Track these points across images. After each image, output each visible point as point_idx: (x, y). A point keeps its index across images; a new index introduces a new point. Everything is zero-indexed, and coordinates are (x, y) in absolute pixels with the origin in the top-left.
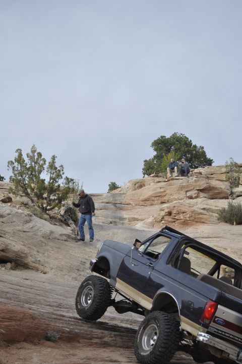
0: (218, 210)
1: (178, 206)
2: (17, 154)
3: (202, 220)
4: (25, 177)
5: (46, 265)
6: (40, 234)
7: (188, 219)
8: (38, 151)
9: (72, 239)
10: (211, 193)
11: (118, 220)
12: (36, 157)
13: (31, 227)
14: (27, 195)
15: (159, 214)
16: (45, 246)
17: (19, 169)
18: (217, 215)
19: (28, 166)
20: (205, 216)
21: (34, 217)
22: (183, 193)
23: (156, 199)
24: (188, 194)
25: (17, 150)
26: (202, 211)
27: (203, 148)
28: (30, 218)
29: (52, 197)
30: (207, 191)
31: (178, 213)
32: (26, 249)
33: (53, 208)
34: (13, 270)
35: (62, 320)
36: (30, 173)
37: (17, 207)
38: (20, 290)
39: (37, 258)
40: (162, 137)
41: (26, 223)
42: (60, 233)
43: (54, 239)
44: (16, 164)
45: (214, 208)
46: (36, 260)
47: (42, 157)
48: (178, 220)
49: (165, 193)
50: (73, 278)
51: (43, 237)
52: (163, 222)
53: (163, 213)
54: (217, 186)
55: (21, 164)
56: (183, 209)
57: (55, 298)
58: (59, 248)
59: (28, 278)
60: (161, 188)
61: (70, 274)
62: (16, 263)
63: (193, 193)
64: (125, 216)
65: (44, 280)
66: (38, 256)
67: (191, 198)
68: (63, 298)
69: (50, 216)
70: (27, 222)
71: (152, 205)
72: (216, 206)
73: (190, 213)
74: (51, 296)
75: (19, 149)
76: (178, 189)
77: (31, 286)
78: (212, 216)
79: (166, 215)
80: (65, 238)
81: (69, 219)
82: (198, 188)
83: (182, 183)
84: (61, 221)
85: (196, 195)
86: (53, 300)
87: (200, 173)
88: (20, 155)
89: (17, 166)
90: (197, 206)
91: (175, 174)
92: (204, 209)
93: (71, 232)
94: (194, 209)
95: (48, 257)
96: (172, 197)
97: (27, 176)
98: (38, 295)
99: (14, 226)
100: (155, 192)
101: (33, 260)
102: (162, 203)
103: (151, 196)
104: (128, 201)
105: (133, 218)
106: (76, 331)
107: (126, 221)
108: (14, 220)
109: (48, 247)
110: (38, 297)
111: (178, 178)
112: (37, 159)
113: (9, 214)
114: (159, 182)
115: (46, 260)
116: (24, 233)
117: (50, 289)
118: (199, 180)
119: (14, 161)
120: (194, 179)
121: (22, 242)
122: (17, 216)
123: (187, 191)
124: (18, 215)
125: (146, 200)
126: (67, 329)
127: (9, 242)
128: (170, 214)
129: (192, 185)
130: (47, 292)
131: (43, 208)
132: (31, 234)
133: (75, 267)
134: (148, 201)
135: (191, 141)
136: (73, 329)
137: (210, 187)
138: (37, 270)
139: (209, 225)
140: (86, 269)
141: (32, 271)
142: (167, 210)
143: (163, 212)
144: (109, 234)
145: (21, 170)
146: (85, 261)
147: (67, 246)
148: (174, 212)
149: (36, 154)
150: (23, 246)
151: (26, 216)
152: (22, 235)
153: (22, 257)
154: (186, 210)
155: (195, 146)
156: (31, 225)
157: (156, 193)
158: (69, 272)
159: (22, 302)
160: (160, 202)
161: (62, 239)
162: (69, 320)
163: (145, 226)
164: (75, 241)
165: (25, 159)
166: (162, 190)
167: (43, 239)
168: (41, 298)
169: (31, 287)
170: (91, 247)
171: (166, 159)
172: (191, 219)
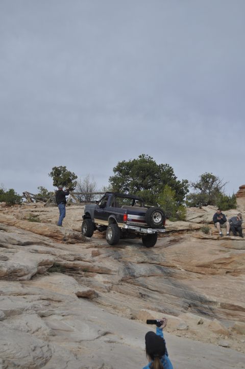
96: (240, 267)
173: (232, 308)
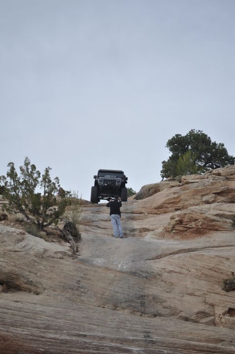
0: (232, 215)
1: (189, 214)
2: (9, 168)
3: (216, 228)
4: (19, 192)
5: (40, 286)
6: (32, 253)
7: (200, 227)
8: (31, 164)
9: (69, 256)
10: (230, 196)
11: (128, 232)
12: (30, 170)
13: (23, 246)
14: (22, 211)
15: (169, 223)
16: (38, 265)
17: (12, 184)
18: (231, 221)
19: (21, 181)
20: (218, 223)
21: (28, 235)
22: (198, 197)
23: (169, 206)
24: (205, 198)
25: (9, 164)
26: (215, 218)
27: (223, 145)
28: (23, 236)
29: (48, 212)
30: (225, 194)
31: (190, 221)
33: (50, 224)
34: (5, 292)
35: (39, 341)
36: (23, 187)
37: (12, 224)
38: (7, 313)
39: (29, 278)
40: (177, 135)
41: (18, 243)
42: (55, 251)
43: (48, 257)
44: (8, 179)
45: (228, 213)
46: (28, 281)
47: (37, 170)
48: (189, 228)
49: (180, 199)
50: (66, 298)
51: (36, 256)
52: (174, 231)
53: (173, 222)
55: (13, 178)
56: (195, 216)
57: (44, 320)
58: (53, 267)
59: (18, 300)
60: (174, 193)
61: (63, 294)
62: (7, 285)
63: (209, 197)
64: (136, 227)
65: (35, 301)
67: (207, 202)
68: (52, 319)
69: (47, 232)
70: (19, 241)
71: (165, 212)
72: (230, 211)
73: (202, 220)
74: (41, 317)
75: (11, 163)
76: (192, 193)
77: (20, 308)
78: (226, 222)
79: (177, 224)
80: (60, 255)
81: (68, 235)
82: (215, 192)
83: (198, 187)
84: (60, 237)
85: (213, 199)
86: (42, 322)
87: (219, 174)
88: (13, 169)
89: (9, 181)
90: (209, 213)
92: (217, 215)
93: (69, 248)
94: (206, 215)
95: (41, 277)
97: (21, 191)
98: (26, 317)
99: (5, 246)
100: (167, 198)
101: (25, 281)
102: (177, 210)
103: (164, 203)
104: (140, 210)
105: (144, 229)
106: (52, 350)
107: (137, 233)
108: (5, 239)
109: (42, 267)
110: (25, 320)
111: (193, 181)
112: (31, 172)
114: (173, 187)
115: (39, 280)
116: (15, 253)
117: (40, 311)
118: (216, 182)
119: (6, 176)
120: (211, 181)
121: (13, 262)
122: (8, 235)
123: (202, 196)
124: (9, 233)
125: (159, 208)
126: (41, 349)
128: (180, 222)
129: (208, 189)
130: (36, 313)
131: (39, 224)
132: (23, 253)
133: (68, 286)
134: (161, 209)
135: (209, 138)
136: (48, 349)
137: (228, 189)
138: (30, 291)
139: (223, 233)
140: (80, 288)
141: (24, 293)
142: (177, 219)
143: (173, 220)
144: (111, 248)
145: (14, 184)
146: (80, 279)
147: (62, 264)
148: (186, 219)
149: (29, 167)
150: (14, 267)
151: (18, 234)
152: (13, 255)
153: (13, 279)
154: (198, 217)
155: (215, 144)
156: (23, 244)
157: (169, 199)
158: (62, 292)
159: (8, 325)
160: (173, 208)
161: (57, 257)
162: (46, 341)
163: (155, 236)
164: (71, 258)
165: (17, 173)
166: (176, 196)
167: (35, 259)
168: (29, 320)
169: (20, 310)
170: (87, 264)
171: (181, 161)
172: (204, 226)
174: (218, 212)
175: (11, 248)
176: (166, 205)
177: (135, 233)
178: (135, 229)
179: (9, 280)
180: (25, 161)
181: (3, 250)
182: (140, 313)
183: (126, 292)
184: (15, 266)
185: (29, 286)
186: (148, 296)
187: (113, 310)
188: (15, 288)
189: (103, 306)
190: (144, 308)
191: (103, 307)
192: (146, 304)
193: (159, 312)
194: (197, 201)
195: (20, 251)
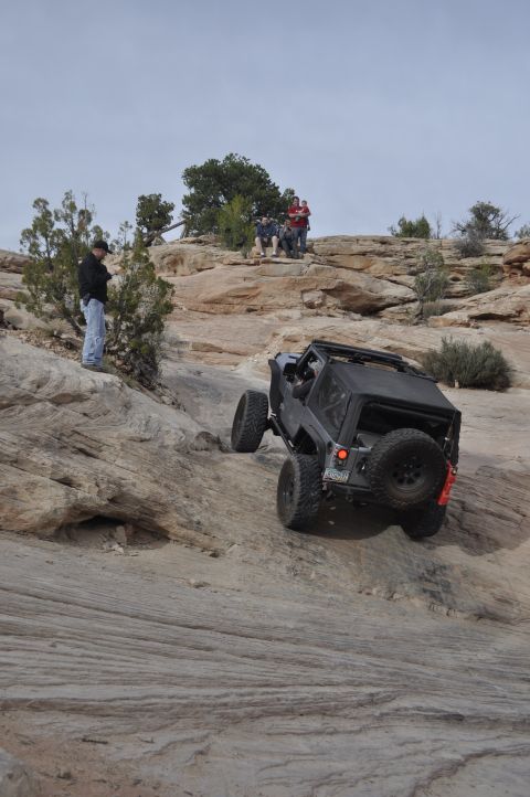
0: (417, 352)
2: (38, 213)
5: (215, 533)
6: (170, 441)
8: (80, 206)
10: (345, 297)
13: (144, 422)
16: (192, 476)
21: (129, 390)
22: (296, 293)
23: (239, 300)
25: (36, 202)
27: (292, 192)
32: (163, 492)
34: (134, 545)
37: (48, 345)
39: (191, 515)
40: (212, 161)
41: (128, 412)
42: (194, 432)
45: (408, 347)
46: (191, 522)
49: (257, 291)
50: (288, 569)
51: (178, 451)
54: (351, 283)
60: (245, 279)
61: (278, 559)
62: (134, 526)
63: (314, 297)
64: (182, 337)
66: (191, 511)
67: (310, 306)
70: (127, 406)
71: (226, 313)
72: (410, 344)
75: (39, 200)
76: (285, 285)
82: (325, 287)
85: (320, 301)
88: (46, 213)
91: (272, 251)
96: (271, 301)
99: (113, 423)
100: (233, 287)
101: (182, 520)
102: (250, 311)
103: (227, 295)
105: (205, 345)
107: (187, 349)
108: (108, 405)
109: (199, 480)
111: (278, 260)
113: (93, 391)
114: (235, 264)
115: (214, 520)
116: (144, 445)
118: (323, 269)
120: (315, 266)
121: (149, 471)
122: (108, 392)
123: (303, 292)
125: (214, 302)
127: (118, 473)
129: (314, 280)
132: (155, 446)
134: (218, 305)
135: (268, 175)
137: (343, 285)
143: (278, 338)
150: (156, 486)
152: (141, 451)
153: (153, 514)
155: (276, 188)
156: (138, 416)
157: (236, 290)
158: (274, 553)
160: (244, 308)
161: (202, 446)
166: (250, 284)
167: (181, 459)
173: (205, 349)
174: (390, 343)
175: (129, 431)
176: (230, 299)
177: (182, 349)
178: (181, 343)
179: (143, 516)
180: (67, 198)
181: (118, 438)
182: (445, 610)
183: (401, 554)
184: (156, 482)
185: (192, 533)
186: (451, 567)
187: (388, 599)
188: (152, 532)
189: (367, 591)
190: (450, 596)
191: (368, 594)
192: (453, 586)
193: (490, 609)
194: (292, 301)
195: (149, 440)
